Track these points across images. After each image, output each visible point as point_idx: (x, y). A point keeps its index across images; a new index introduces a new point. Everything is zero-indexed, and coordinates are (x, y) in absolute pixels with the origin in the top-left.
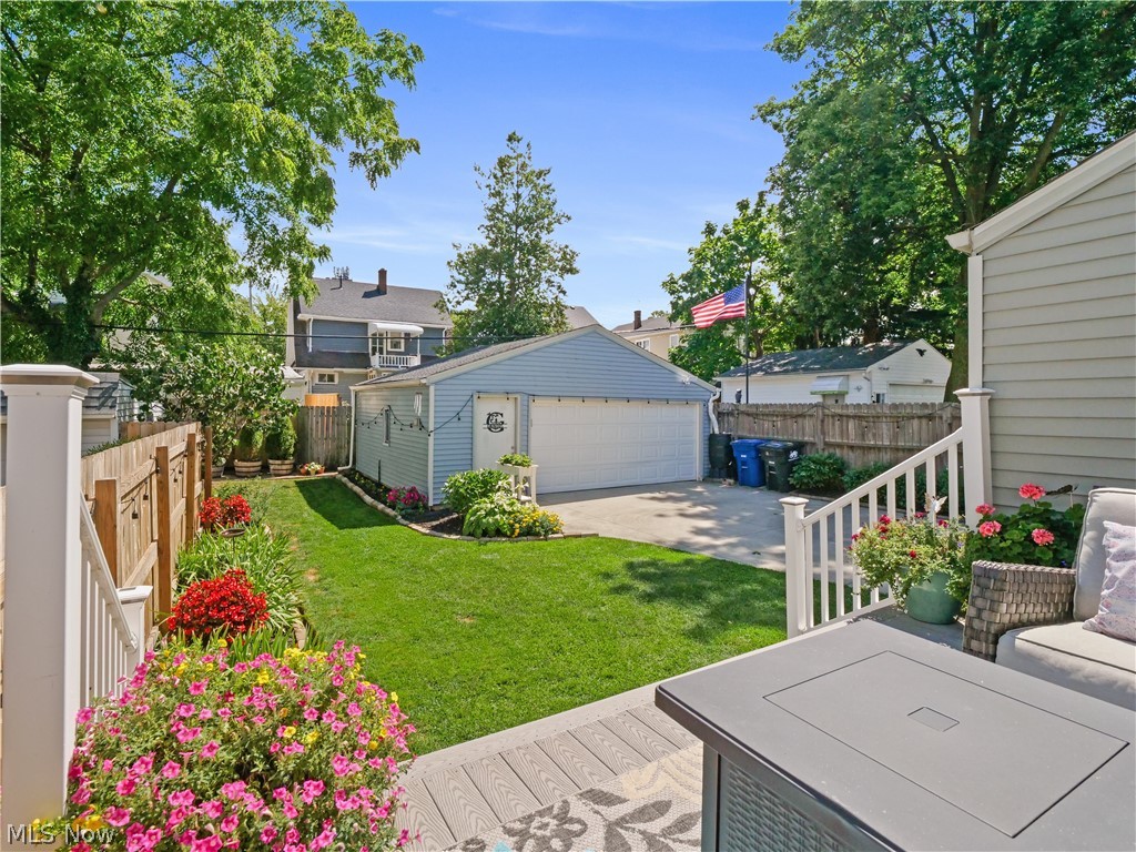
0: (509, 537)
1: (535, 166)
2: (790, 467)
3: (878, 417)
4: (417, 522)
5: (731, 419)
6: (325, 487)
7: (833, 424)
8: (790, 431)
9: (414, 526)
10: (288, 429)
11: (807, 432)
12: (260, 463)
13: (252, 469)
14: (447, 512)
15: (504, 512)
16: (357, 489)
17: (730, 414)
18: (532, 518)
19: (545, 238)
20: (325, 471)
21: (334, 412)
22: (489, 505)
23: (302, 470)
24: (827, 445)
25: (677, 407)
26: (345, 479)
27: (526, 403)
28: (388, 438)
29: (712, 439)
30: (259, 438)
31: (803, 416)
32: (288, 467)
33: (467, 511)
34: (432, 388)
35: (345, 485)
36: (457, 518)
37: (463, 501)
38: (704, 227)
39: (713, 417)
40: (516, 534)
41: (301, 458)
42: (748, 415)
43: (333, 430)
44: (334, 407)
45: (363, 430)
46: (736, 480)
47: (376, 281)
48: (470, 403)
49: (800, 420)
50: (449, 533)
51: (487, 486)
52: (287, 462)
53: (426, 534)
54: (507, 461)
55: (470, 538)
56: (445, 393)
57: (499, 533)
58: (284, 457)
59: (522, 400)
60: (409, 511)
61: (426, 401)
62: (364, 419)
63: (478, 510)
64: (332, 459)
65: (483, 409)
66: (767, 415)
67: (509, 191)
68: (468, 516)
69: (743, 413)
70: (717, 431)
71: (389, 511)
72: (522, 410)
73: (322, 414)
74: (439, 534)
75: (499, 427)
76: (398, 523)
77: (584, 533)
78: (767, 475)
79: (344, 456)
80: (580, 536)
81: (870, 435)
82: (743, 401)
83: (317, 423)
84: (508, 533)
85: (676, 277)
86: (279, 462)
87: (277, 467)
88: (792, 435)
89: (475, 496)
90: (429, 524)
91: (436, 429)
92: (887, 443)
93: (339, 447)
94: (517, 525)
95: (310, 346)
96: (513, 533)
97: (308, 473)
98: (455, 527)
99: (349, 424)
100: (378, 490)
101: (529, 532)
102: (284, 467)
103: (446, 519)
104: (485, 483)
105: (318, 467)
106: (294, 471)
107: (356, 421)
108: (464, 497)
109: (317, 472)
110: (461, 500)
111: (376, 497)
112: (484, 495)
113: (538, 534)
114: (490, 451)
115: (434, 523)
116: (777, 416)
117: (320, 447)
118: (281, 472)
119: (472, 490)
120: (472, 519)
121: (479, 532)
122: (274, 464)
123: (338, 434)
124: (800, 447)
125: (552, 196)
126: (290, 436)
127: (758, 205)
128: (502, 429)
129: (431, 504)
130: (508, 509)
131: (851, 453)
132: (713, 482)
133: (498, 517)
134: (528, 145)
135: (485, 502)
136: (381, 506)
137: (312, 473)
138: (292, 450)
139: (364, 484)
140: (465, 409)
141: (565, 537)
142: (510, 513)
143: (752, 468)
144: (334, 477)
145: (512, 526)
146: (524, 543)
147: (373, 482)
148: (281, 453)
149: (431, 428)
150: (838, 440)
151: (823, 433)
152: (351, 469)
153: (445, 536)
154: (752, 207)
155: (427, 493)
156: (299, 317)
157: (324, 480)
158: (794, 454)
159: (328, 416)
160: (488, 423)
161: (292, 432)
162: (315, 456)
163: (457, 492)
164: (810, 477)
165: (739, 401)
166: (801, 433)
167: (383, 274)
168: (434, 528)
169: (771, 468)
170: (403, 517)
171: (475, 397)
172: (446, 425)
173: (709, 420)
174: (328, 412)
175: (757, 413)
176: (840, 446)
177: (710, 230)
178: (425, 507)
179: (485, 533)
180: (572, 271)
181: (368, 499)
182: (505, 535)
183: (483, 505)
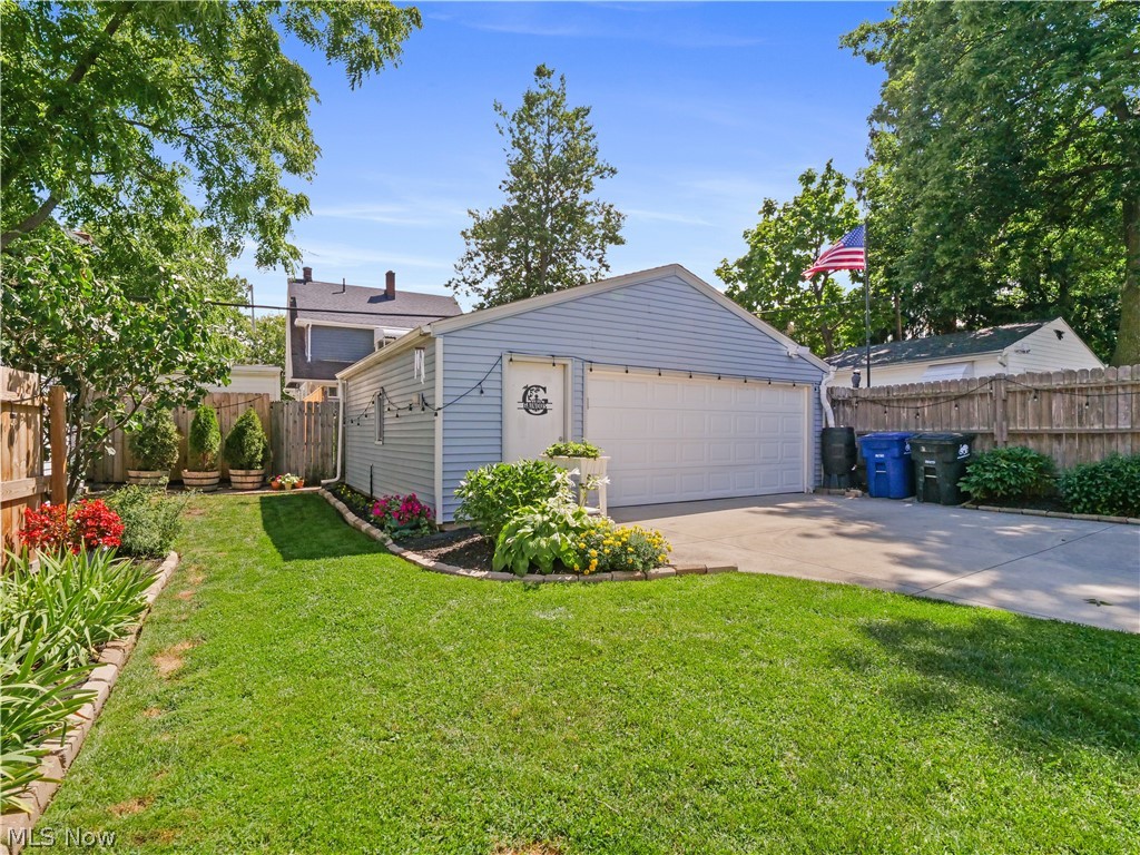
0: (577, 573)
1: (569, 107)
2: (960, 469)
3: (1109, 388)
4: (417, 549)
5: (848, 409)
6: (300, 503)
7: (1024, 405)
8: (946, 420)
9: (411, 555)
10: (254, 428)
11: (977, 418)
12: (216, 474)
13: (205, 482)
14: (466, 533)
15: (566, 528)
16: (340, 505)
17: (846, 402)
18: (618, 538)
19: (583, 197)
20: (305, 486)
21: (317, 409)
22: (539, 517)
23: (274, 484)
24: (1013, 435)
25: (780, 390)
26: (328, 495)
27: (579, 373)
28: (381, 432)
29: (825, 435)
30: (215, 442)
31: (969, 396)
32: (255, 479)
33: (499, 529)
34: (439, 342)
35: (327, 501)
36: (482, 541)
37: (492, 513)
38: (761, 206)
39: (827, 405)
40: (592, 568)
41: (273, 466)
42: (873, 402)
43: (316, 431)
44: (316, 403)
45: (353, 428)
46: (865, 489)
47: (384, 286)
48: (497, 369)
49: (964, 404)
50: (469, 566)
51: (534, 487)
52: (253, 472)
53: (428, 569)
54: (558, 452)
55: (507, 575)
56: (458, 350)
57: (559, 566)
58: (250, 466)
59: (574, 369)
60: (407, 532)
61: (431, 362)
62: (353, 414)
63: (518, 527)
64: (315, 471)
65: (517, 379)
66: (906, 400)
67: (539, 139)
68: (502, 537)
69: (865, 400)
70: (832, 424)
71: (376, 532)
72: (574, 384)
73: (301, 410)
74: (451, 568)
75: (540, 408)
76: (386, 550)
77: (710, 565)
78: (921, 480)
79: (331, 467)
80: (705, 571)
81: (1092, 417)
82: (863, 384)
83: (295, 422)
84: (577, 567)
85: (731, 264)
86: (243, 472)
87: (239, 479)
88: (949, 424)
89: (514, 501)
90: (435, 552)
91: (446, 405)
92: (1124, 425)
93: (325, 455)
94: (593, 552)
95: (309, 355)
96: (586, 564)
97: (282, 487)
98: (481, 555)
99: (337, 426)
100: (364, 505)
101: (615, 564)
102: (250, 479)
103: (464, 543)
104: (529, 480)
105: (295, 480)
106: (264, 485)
107: (344, 418)
108: (493, 505)
109: (294, 486)
110: (489, 509)
111: (363, 515)
112: (528, 500)
113: (631, 568)
114: (528, 441)
115: (444, 550)
116: (923, 400)
117: (300, 454)
118: (246, 486)
119: (508, 492)
120: (509, 541)
121: (523, 564)
122: (237, 475)
123: (322, 439)
124: (969, 439)
125: (592, 144)
126: (257, 438)
127: (824, 177)
128: (545, 411)
129: (439, 521)
130: (573, 523)
131: (1055, 445)
132: (829, 494)
133: (556, 537)
134: (561, 79)
135: (531, 512)
136: (365, 526)
137: (288, 486)
138: (260, 457)
139: (350, 499)
140: (491, 377)
141: (679, 573)
142: (577, 531)
143: (893, 471)
144: (316, 493)
145: (582, 554)
146: (609, 586)
147: (363, 496)
148: (245, 461)
149: (439, 403)
150: (1033, 427)
151: (1006, 417)
152: (337, 483)
153: (462, 571)
154: (818, 180)
155: (434, 505)
156: (297, 322)
157: (302, 496)
158: (964, 449)
159: (309, 415)
160: (524, 401)
161: (259, 433)
162: (293, 466)
163: (481, 497)
164: (1001, 480)
165: (857, 385)
166: (964, 422)
167: (390, 277)
168: (443, 559)
169: (928, 470)
170: (396, 541)
171: (506, 359)
172: (462, 401)
173: (821, 407)
174: (309, 408)
175: (886, 400)
176: (1035, 436)
177: (769, 208)
178: (432, 526)
179: (533, 567)
180: (617, 241)
181: (351, 517)
182: (570, 570)
183: (527, 517)
